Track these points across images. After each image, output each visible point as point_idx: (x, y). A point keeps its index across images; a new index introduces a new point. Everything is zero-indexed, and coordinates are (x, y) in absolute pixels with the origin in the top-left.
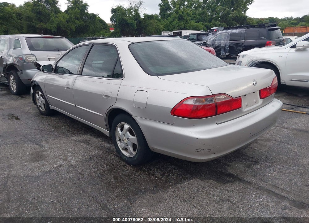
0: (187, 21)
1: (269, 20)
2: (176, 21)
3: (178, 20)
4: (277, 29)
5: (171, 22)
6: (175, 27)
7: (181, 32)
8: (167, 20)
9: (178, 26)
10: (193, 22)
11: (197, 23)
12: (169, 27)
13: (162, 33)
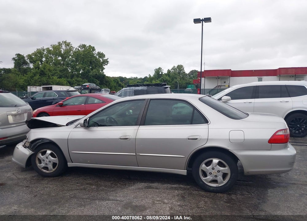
0: (49, 76)
1: (120, 79)
2: (38, 77)
3: (39, 75)
4: (167, 87)
5: (32, 77)
6: (37, 82)
7: (51, 87)
8: (26, 74)
9: (40, 81)
10: (55, 78)
11: (60, 78)
12: (30, 82)
13: (29, 87)
